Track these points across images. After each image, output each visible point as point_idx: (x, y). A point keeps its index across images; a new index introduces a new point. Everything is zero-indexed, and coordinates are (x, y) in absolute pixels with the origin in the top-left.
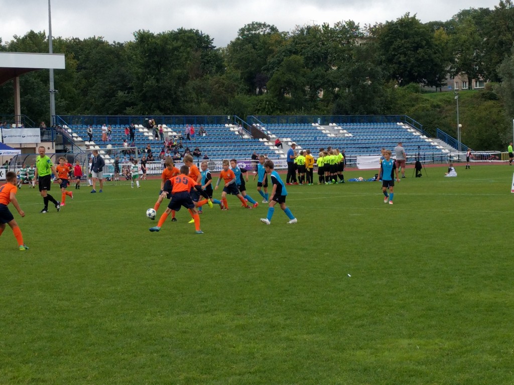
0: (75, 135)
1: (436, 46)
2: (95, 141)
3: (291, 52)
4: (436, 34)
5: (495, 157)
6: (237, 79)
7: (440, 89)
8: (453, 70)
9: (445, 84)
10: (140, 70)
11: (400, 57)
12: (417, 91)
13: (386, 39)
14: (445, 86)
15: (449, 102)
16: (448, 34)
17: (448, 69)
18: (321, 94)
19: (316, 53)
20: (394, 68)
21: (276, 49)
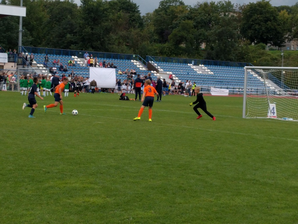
1: (280, 20)
4: (280, 14)
6: (151, 33)
7: (281, 48)
8: (290, 37)
9: (284, 46)
11: (255, 26)
12: (264, 48)
13: (248, 13)
14: (284, 47)
16: (288, 14)
17: (287, 36)
18: (203, 46)
19: (203, 19)
20: (251, 32)
21: (179, 16)
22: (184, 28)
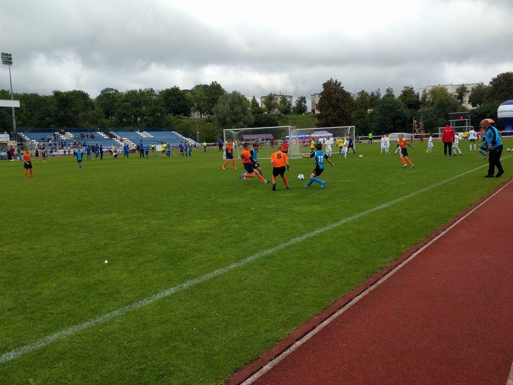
0: (26, 137)
1: (187, 99)
2: (36, 140)
3: (125, 101)
4: (187, 95)
5: (212, 145)
6: (101, 113)
7: (189, 117)
8: (194, 110)
10: (56, 108)
11: (172, 104)
12: (180, 118)
14: (191, 117)
15: (193, 123)
16: (192, 95)
17: (192, 109)
18: (139, 119)
19: (136, 102)
20: (170, 108)
21: (118, 100)
22: (125, 108)
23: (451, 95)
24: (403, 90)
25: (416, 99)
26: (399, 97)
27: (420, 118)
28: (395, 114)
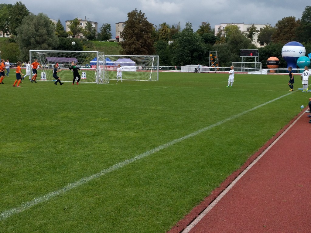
23: (243, 33)
24: (201, 25)
25: (212, 34)
26: (197, 31)
27: (215, 53)
28: (193, 47)
